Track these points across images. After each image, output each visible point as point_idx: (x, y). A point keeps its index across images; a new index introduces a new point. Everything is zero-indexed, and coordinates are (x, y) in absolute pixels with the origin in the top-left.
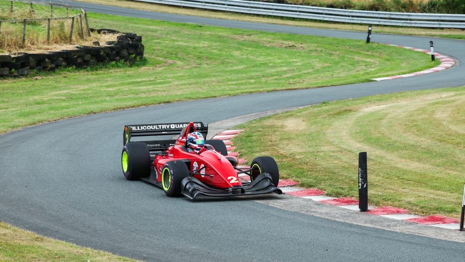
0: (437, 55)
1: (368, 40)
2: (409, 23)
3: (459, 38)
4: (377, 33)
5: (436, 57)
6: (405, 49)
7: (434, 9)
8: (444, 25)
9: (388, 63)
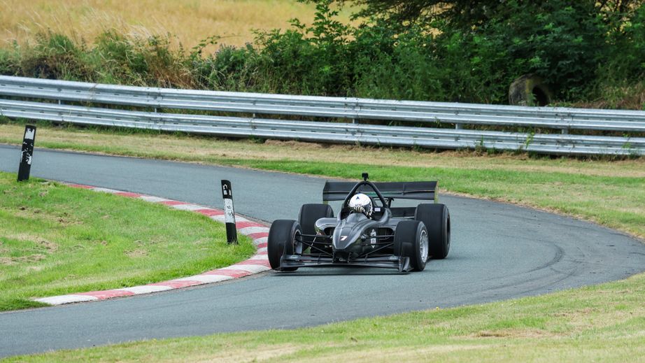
0: (244, 225)
1: (24, 173)
2: (156, 120)
3: (313, 173)
4: (52, 148)
5: (241, 232)
6: (144, 205)
7: (237, 79)
8: (266, 128)
9: (88, 248)
